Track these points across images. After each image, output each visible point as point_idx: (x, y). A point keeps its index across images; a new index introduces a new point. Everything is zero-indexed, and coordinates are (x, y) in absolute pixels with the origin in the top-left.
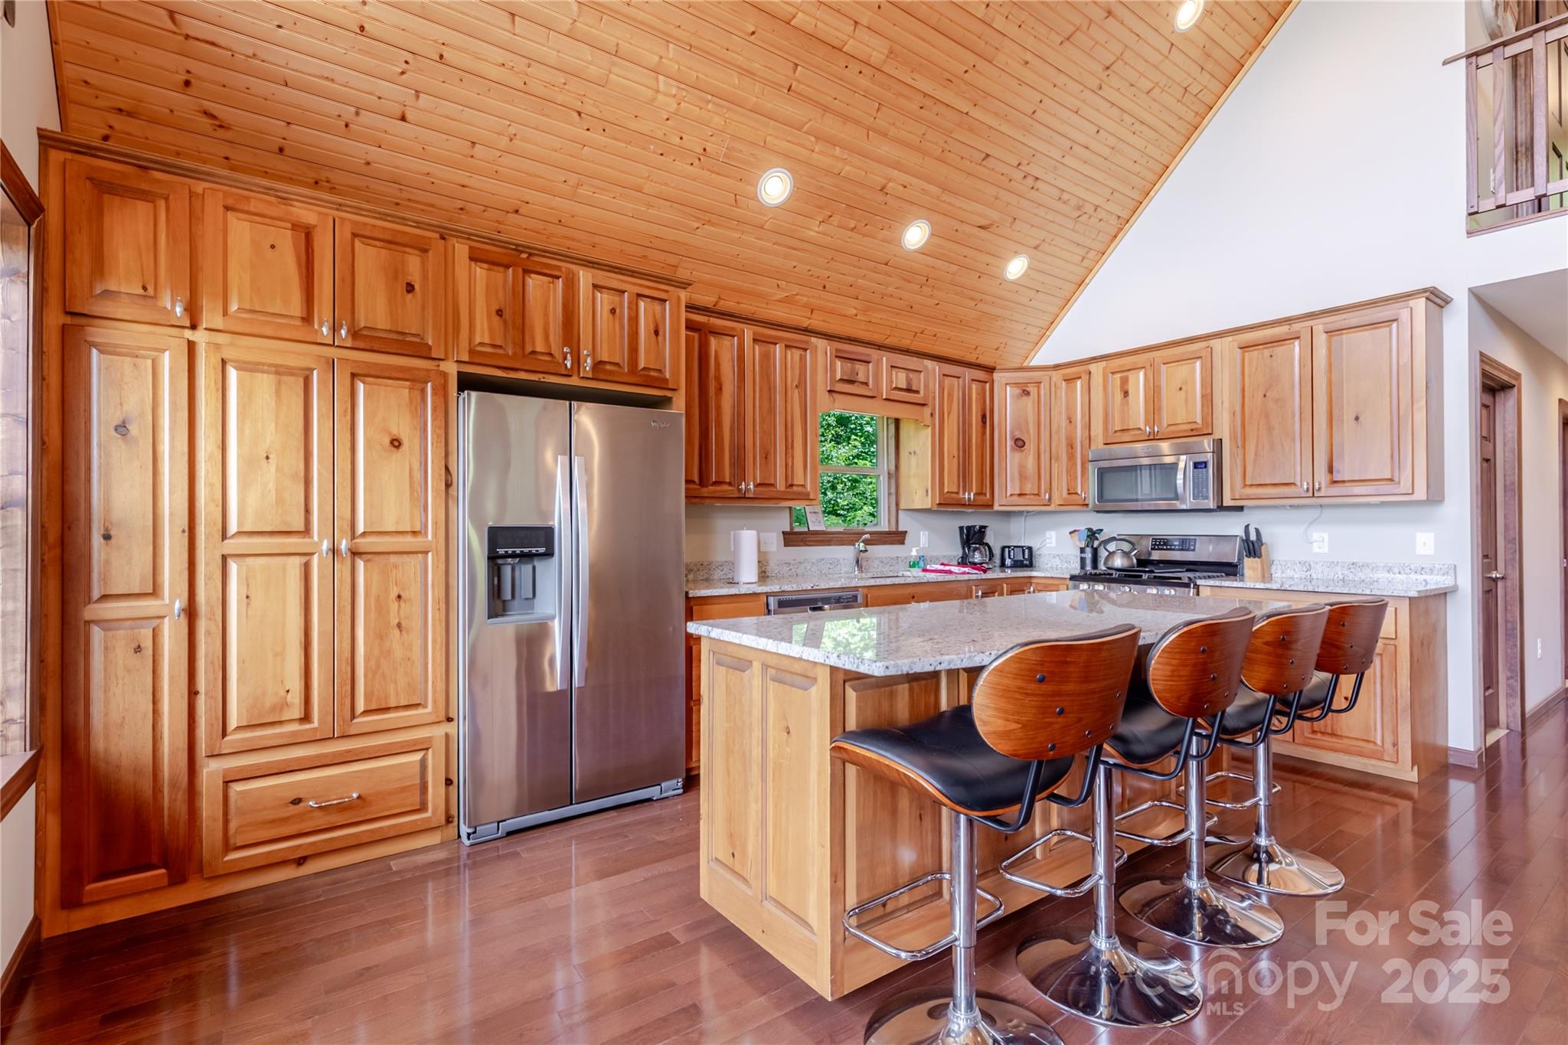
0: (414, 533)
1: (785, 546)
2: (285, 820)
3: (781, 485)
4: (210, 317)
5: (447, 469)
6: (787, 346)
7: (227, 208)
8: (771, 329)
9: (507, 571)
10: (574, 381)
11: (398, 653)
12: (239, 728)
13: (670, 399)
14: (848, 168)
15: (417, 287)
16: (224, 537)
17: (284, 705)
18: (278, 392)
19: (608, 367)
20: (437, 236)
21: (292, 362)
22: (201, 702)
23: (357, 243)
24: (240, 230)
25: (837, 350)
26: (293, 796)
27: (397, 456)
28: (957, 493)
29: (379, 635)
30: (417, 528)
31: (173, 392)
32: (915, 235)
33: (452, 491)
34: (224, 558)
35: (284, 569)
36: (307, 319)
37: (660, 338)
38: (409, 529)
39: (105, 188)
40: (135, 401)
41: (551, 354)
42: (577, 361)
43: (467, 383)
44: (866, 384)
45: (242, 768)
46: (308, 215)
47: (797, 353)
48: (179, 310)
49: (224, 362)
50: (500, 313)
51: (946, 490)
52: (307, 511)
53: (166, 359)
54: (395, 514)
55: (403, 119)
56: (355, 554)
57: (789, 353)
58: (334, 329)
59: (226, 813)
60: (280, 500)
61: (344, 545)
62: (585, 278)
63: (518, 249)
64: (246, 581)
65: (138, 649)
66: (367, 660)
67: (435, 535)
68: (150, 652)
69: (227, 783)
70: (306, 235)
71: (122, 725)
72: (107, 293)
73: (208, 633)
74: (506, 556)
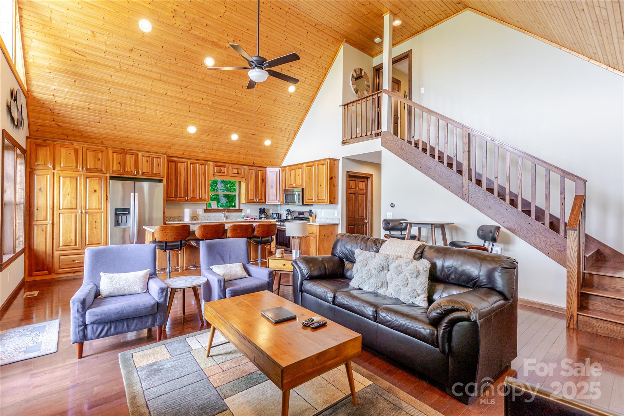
0: (99, 209)
1: (205, 212)
2: (71, 264)
3: (198, 198)
4: (57, 168)
5: (107, 196)
6: (200, 165)
7: (61, 147)
8: (196, 160)
9: (120, 217)
10: (137, 177)
11: (95, 233)
12: (62, 246)
13: (162, 180)
14: (210, 125)
15: (100, 159)
16: (59, 209)
17: (71, 242)
18: (71, 181)
19: (146, 173)
20: (105, 148)
21: (73, 176)
22: (55, 241)
23: (88, 151)
24: (63, 151)
25: (215, 165)
26: (73, 260)
27: (96, 193)
28: (254, 199)
29: (91, 229)
30: (100, 208)
31: (50, 182)
32: (235, 137)
33: (108, 200)
34: (59, 213)
35: (71, 216)
36: (77, 167)
37: (159, 166)
38: (98, 208)
39: (38, 145)
40: (43, 184)
41: (131, 171)
42: (138, 173)
43: (112, 178)
44: (225, 173)
45: (62, 254)
46: (77, 147)
47: (203, 166)
48: (51, 167)
49: (60, 176)
50: (119, 163)
51: (250, 199)
52: (76, 204)
53: (49, 176)
54: (95, 205)
55: (99, 123)
56: (86, 213)
57: (201, 166)
58: (82, 169)
59: (59, 262)
60: (71, 202)
61: (84, 211)
62: (140, 154)
63: (124, 149)
64: (64, 218)
65: (43, 230)
66: (88, 234)
67: (104, 209)
68: (45, 231)
69: (60, 256)
70: (76, 151)
71: (39, 244)
72: (38, 165)
73: (56, 228)
74: (119, 214)
